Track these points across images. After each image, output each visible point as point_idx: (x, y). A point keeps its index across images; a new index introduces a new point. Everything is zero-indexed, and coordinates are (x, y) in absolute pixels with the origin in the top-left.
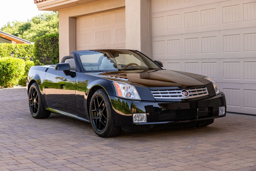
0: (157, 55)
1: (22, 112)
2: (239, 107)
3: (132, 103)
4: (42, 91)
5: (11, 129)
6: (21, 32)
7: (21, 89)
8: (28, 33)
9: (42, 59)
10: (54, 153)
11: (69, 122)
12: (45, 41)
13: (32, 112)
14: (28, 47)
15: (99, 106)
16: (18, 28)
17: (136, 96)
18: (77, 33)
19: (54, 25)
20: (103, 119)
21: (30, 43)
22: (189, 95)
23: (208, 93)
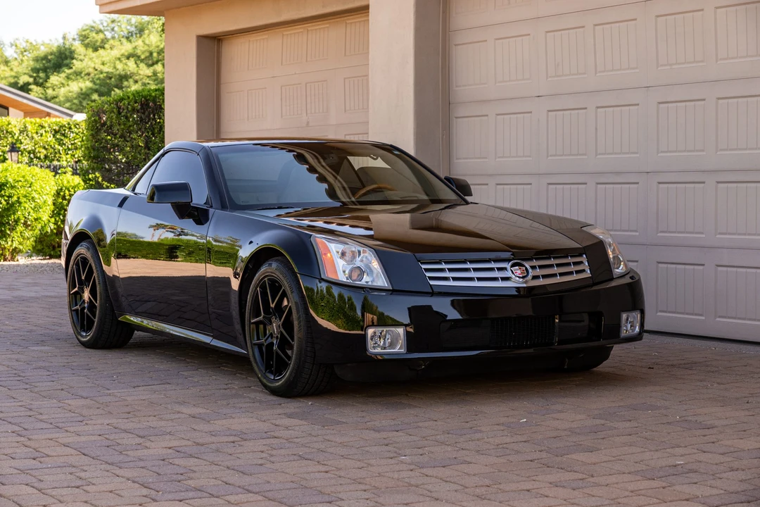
0: (464, 159)
1: (48, 331)
2: (703, 318)
3: (365, 299)
4: (109, 265)
5: (15, 374)
6: (41, 78)
7: (42, 266)
8: (63, 82)
9: (110, 170)
10: (141, 434)
11: (188, 359)
12: (119, 113)
13: (79, 328)
14: (65, 130)
15: (271, 306)
16: (29, 63)
17: (376, 277)
18: (223, 87)
19: (151, 54)
20: (285, 343)
21: (72, 116)
22: (530, 277)
23: (589, 272)
